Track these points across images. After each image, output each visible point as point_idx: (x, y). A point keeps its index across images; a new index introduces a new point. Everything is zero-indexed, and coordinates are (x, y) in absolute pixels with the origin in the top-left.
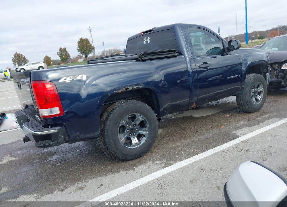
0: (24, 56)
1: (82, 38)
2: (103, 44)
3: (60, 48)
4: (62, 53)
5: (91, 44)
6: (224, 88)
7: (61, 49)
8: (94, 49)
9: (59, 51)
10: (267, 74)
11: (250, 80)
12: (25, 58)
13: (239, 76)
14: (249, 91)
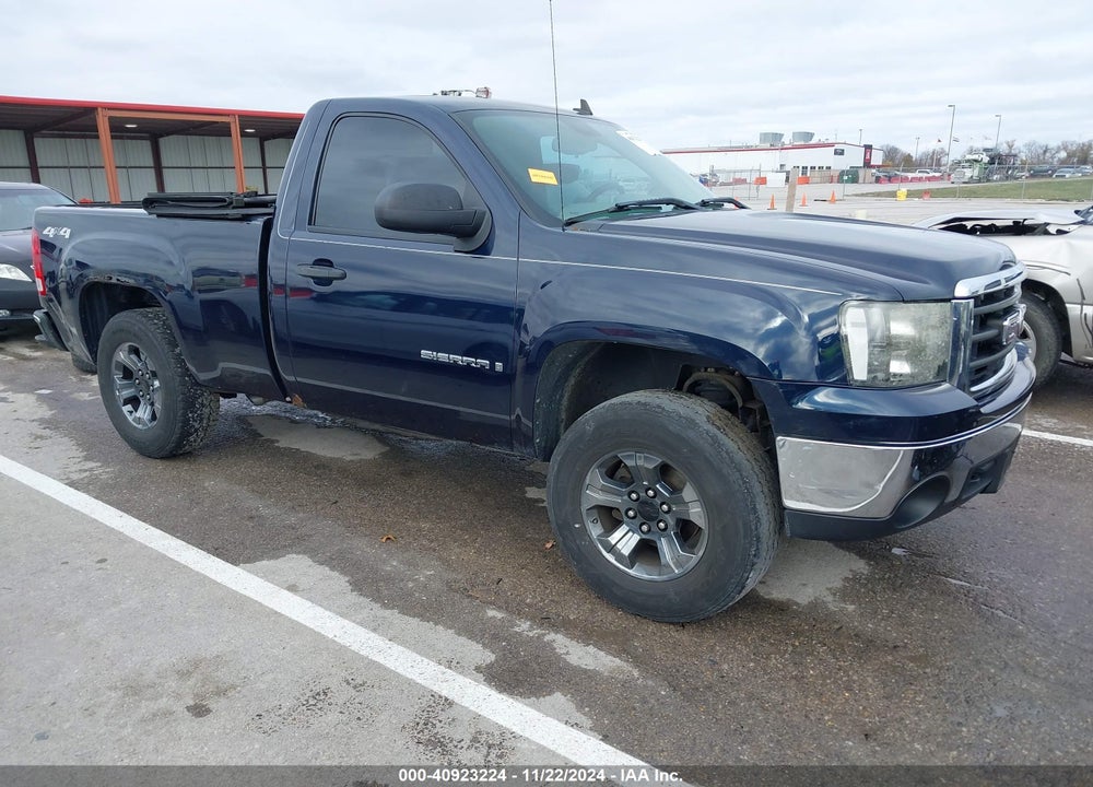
10: (777, 439)
13: (493, 365)
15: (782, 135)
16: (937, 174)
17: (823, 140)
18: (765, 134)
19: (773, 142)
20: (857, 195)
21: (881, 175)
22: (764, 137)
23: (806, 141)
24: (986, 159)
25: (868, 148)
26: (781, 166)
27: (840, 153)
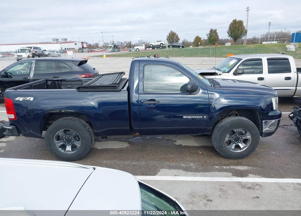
0: (177, 35)
1: (236, 20)
2: (270, 25)
3: (211, 29)
4: (212, 35)
5: (244, 27)
6: (176, 126)
7: (211, 31)
8: (246, 32)
9: (209, 32)
10: (263, 121)
11: (225, 124)
12: (178, 37)
13: (203, 117)
14: (219, 135)
15: (59, 39)
16: (102, 50)
17: (70, 41)
18: (54, 39)
19: (57, 41)
20: (92, 57)
21: (89, 50)
22: (54, 40)
23: (65, 41)
24: (113, 46)
25: (82, 43)
26: (61, 48)
27: (76, 44)
